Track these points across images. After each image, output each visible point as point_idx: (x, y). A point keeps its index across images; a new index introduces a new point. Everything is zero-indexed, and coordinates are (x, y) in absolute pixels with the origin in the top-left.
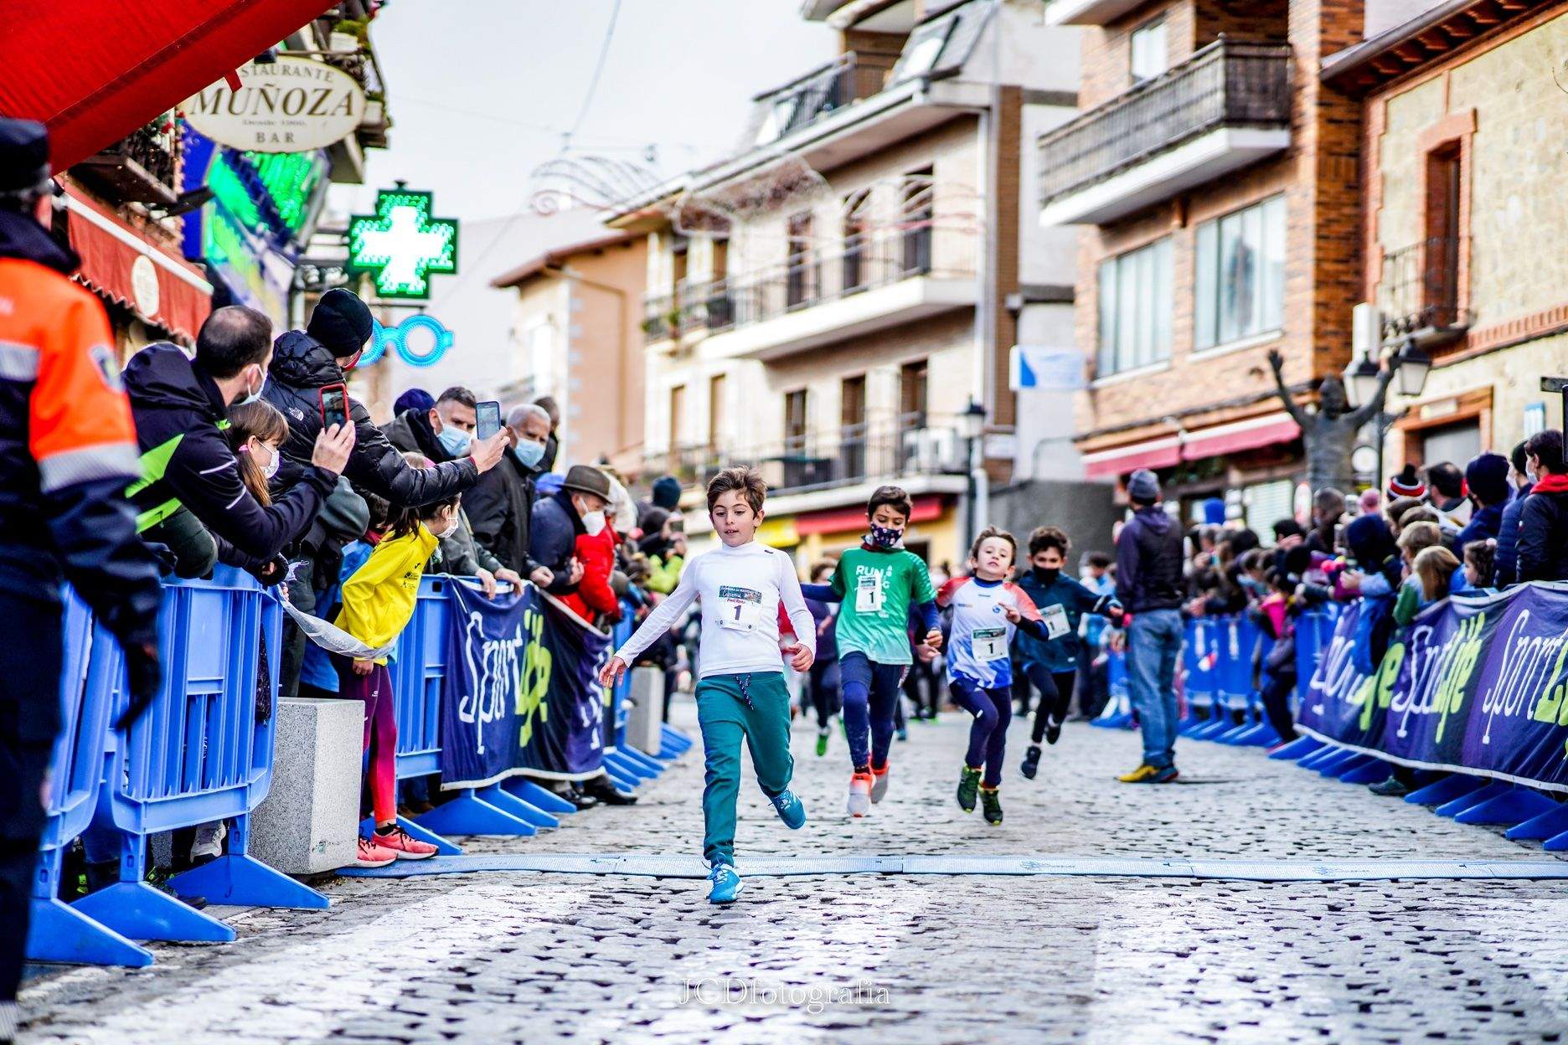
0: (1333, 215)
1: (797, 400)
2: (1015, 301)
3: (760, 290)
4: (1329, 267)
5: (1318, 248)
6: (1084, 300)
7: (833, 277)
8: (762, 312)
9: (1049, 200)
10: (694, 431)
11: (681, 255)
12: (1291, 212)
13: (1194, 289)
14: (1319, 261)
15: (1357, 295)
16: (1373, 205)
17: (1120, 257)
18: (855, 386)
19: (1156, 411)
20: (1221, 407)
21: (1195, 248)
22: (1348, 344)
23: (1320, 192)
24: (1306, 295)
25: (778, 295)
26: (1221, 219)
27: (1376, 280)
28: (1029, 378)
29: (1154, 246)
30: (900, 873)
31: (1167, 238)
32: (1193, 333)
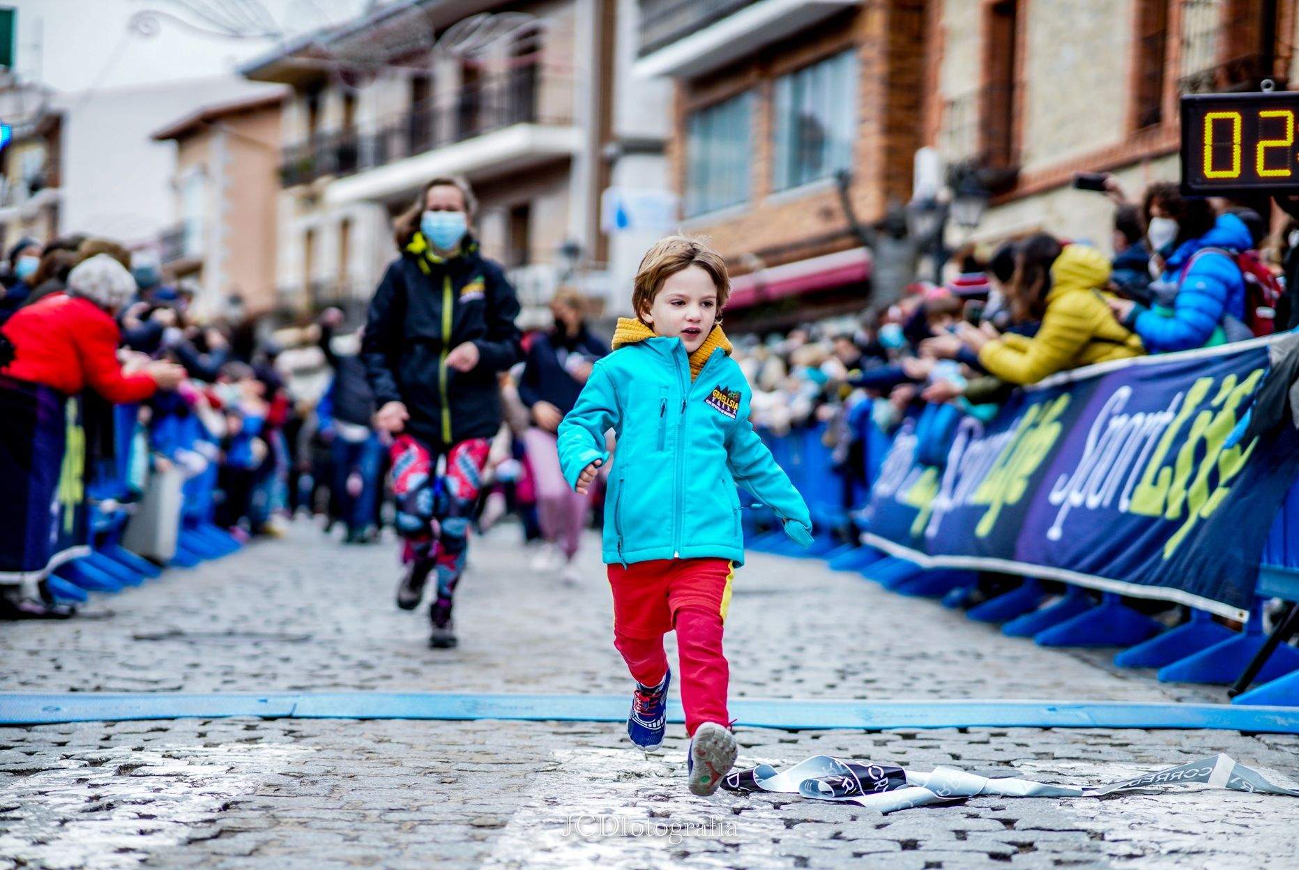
0: (901, 64)
2: (611, 149)
3: (382, 139)
4: (898, 114)
5: (888, 96)
6: (675, 148)
7: (445, 126)
8: (382, 158)
9: (642, 54)
10: (326, 269)
11: (314, 110)
12: (866, 63)
13: (772, 137)
14: (888, 109)
15: (919, 142)
16: (933, 57)
17: (706, 109)
19: (738, 249)
20: (794, 246)
21: (772, 100)
22: (910, 186)
23: (893, 42)
24: (872, 140)
25: (397, 144)
26: (797, 71)
27: (936, 124)
28: (622, 220)
29: (735, 96)
30: (290, 717)
31: (748, 88)
32: (770, 176)
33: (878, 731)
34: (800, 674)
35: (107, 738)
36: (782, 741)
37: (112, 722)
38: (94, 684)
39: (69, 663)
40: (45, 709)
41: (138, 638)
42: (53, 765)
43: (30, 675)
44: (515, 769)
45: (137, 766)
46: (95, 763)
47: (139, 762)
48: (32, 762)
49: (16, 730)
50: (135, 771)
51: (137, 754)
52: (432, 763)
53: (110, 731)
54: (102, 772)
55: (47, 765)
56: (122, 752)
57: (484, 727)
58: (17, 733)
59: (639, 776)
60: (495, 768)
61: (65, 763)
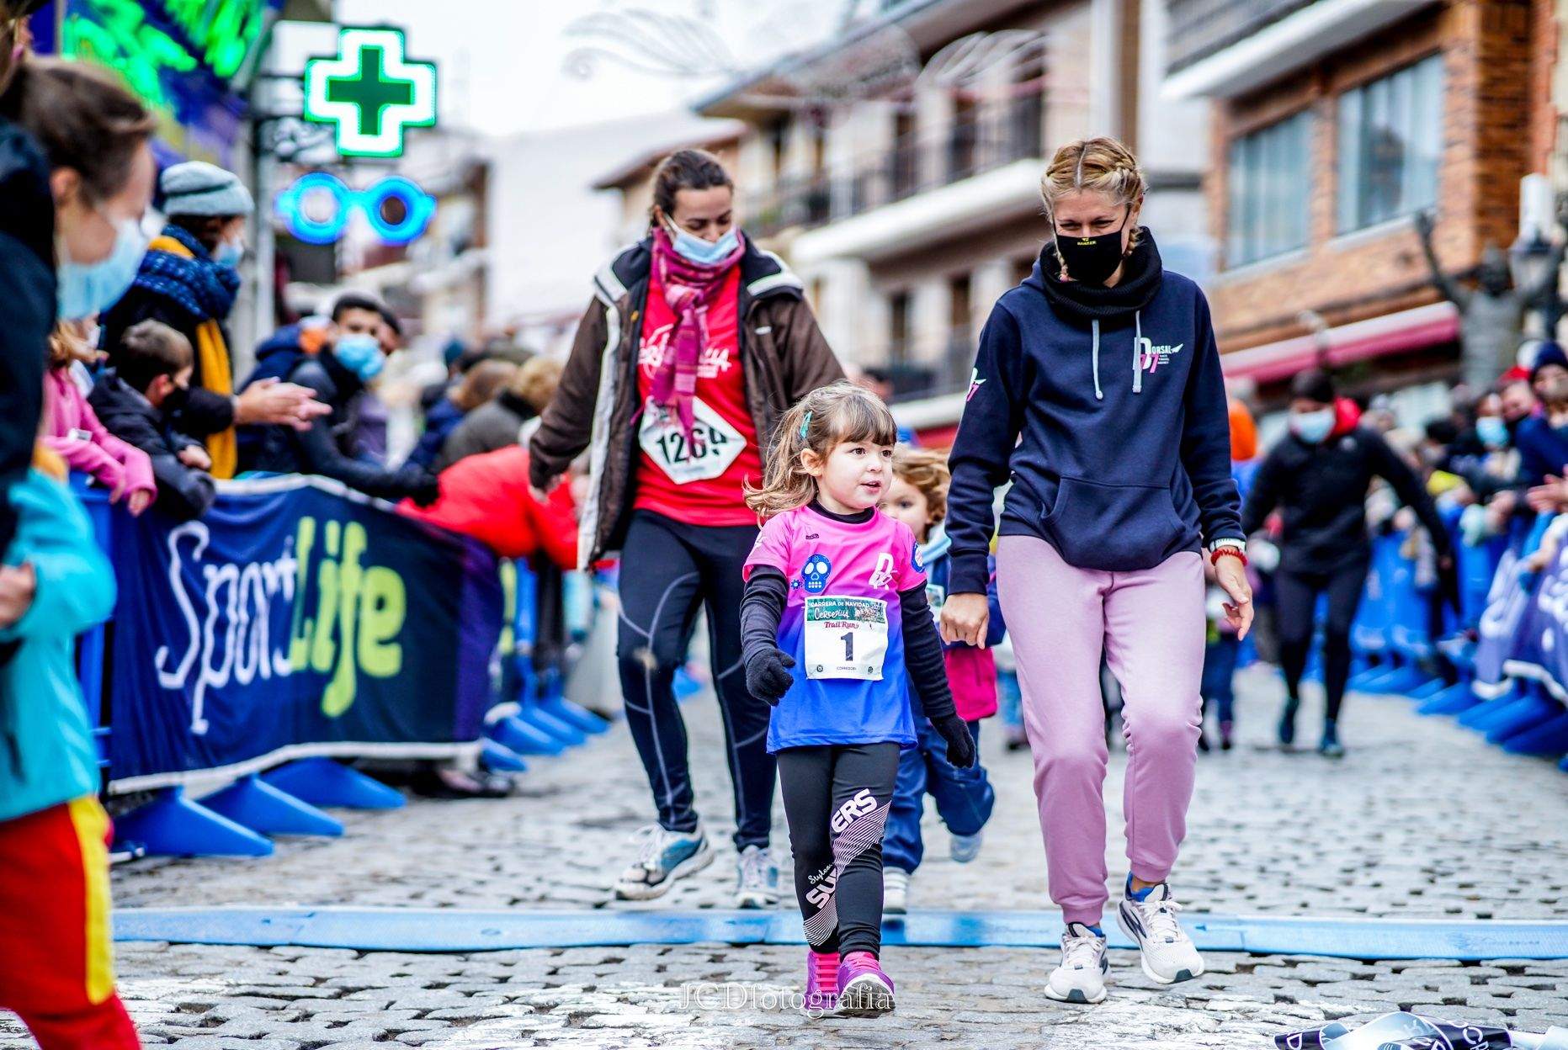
0: (1498, 72)
1: (900, 305)
3: (859, 185)
4: (1495, 134)
5: (1483, 112)
6: (1215, 184)
7: (933, 164)
8: (859, 205)
9: (1174, 69)
11: (779, 148)
12: (1454, 72)
13: (1335, 166)
14: (1482, 129)
15: (1524, 168)
16: (1543, 59)
17: (1252, 135)
18: (961, 287)
19: (1293, 305)
20: (1367, 300)
21: (1336, 120)
22: (1514, 223)
23: (1486, 46)
24: (1465, 167)
25: (877, 188)
26: (1366, 85)
27: (1548, 145)
29: (1288, 118)
30: (762, 943)
31: (1305, 108)
32: (1335, 214)
33: (1476, 963)
34: (1377, 875)
35: (554, 973)
36: (1355, 977)
37: (558, 951)
38: (537, 893)
39: (511, 864)
40: (484, 932)
41: (586, 825)
42: (495, 1011)
43: (466, 879)
44: (1028, 1021)
45: (589, 1014)
46: (542, 1009)
47: (590, 1009)
48: (472, 1007)
49: (452, 959)
50: (588, 1021)
51: (588, 997)
52: (930, 1012)
53: (557, 961)
54: (549, 1021)
55: (487, 1012)
56: (569, 994)
57: (991, 958)
58: (452, 963)
59: (1178, 1030)
60: (1004, 1018)
61: (508, 1009)
